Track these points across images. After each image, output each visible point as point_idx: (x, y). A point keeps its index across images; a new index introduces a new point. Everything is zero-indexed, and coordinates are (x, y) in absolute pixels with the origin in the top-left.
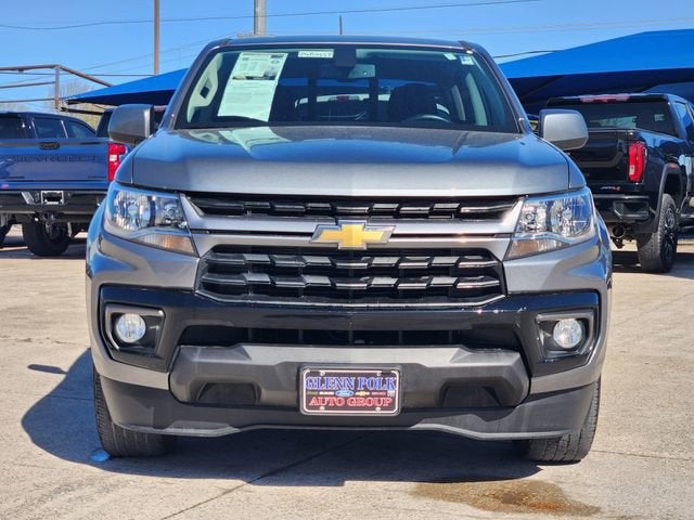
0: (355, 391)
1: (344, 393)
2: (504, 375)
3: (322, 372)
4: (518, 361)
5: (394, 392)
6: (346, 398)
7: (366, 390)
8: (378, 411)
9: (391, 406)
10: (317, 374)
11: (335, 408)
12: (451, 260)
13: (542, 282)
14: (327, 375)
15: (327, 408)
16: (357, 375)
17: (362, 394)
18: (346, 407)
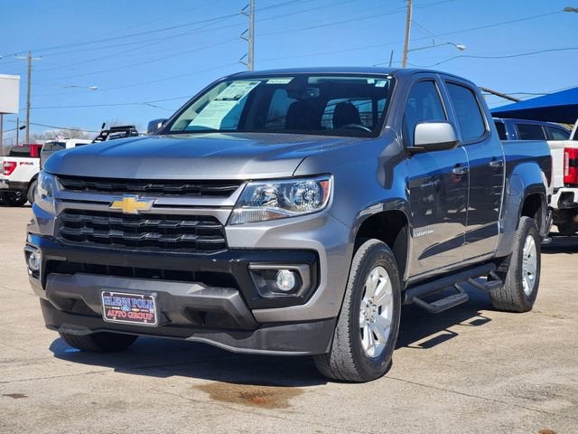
0: (132, 308)
1: (125, 308)
2: (224, 305)
3: (112, 294)
4: (237, 297)
5: (153, 310)
6: (127, 312)
7: (137, 307)
8: (145, 323)
9: (153, 321)
10: (109, 295)
11: (121, 318)
12: (194, 224)
13: (255, 242)
14: (114, 295)
15: (117, 318)
16: (131, 297)
17: (135, 310)
18: (127, 318)
